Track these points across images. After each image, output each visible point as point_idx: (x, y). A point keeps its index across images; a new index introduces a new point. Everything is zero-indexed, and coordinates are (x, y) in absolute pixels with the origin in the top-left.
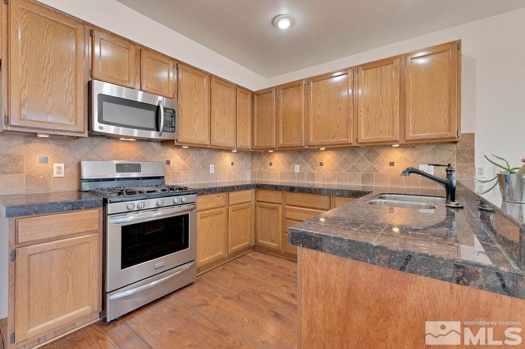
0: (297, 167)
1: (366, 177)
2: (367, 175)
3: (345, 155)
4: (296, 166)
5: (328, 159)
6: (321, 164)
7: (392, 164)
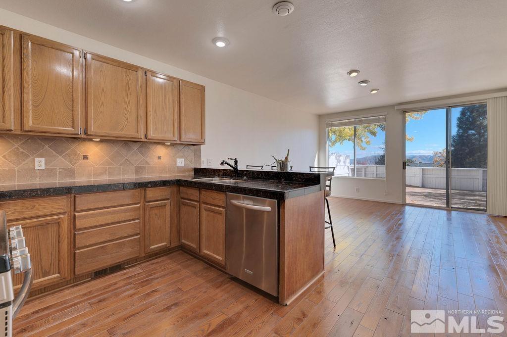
0: (40, 162)
1: (138, 170)
2: (140, 168)
3: (116, 148)
4: (37, 159)
5: (94, 151)
6: (85, 157)
7: (159, 158)
